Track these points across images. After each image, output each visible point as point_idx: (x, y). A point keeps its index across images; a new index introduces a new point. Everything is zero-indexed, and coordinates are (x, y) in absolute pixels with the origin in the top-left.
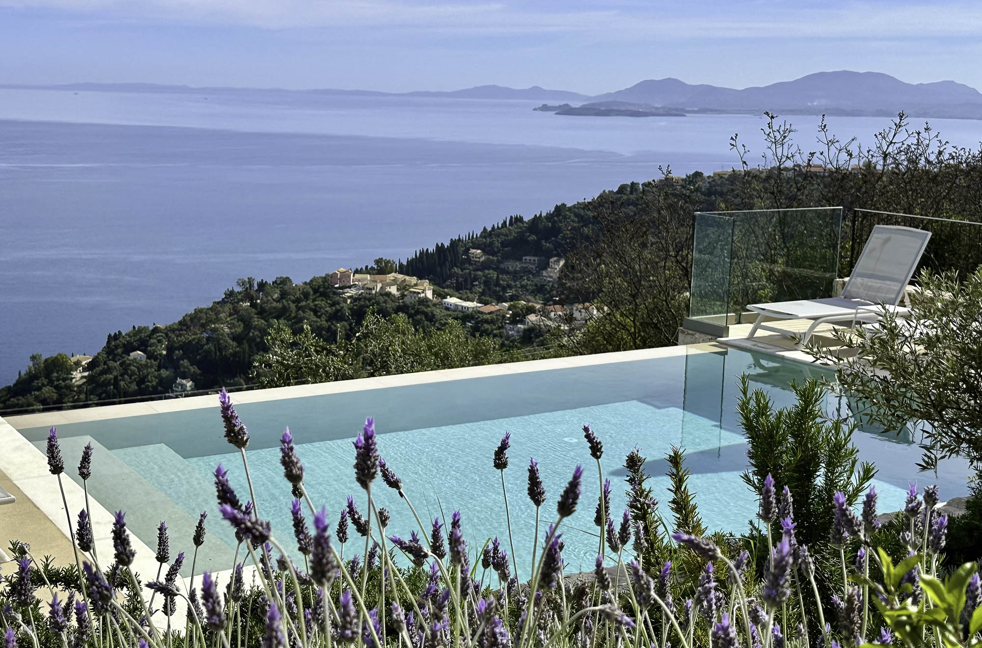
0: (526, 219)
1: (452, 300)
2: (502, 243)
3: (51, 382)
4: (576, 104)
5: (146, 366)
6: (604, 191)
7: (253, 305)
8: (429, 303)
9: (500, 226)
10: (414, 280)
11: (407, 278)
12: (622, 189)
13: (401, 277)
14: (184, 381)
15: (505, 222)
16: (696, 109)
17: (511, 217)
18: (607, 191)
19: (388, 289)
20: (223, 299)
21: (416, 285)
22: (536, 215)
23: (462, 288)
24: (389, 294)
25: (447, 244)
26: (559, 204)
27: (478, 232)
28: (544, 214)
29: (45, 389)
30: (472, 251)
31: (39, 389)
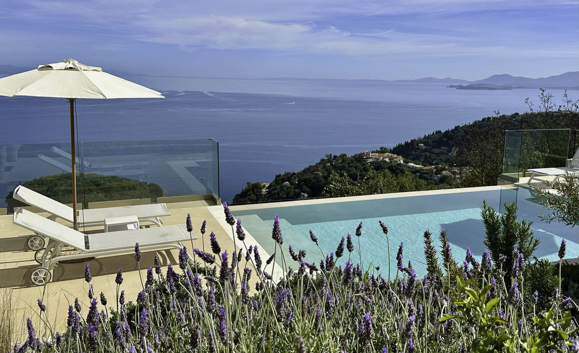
0: (442, 132)
1: (411, 164)
2: (432, 141)
3: (254, 193)
4: (465, 85)
5: (290, 188)
6: (476, 121)
7: (332, 165)
8: (402, 165)
9: (432, 134)
10: (396, 156)
11: (393, 155)
12: (484, 120)
13: (390, 154)
14: (304, 194)
15: (434, 133)
16: (516, 87)
17: (436, 131)
18: (477, 121)
19: (385, 159)
20: (320, 162)
21: (396, 158)
22: (447, 130)
23: (415, 160)
24: (385, 161)
25: (409, 141)
26: (457, 126)
27: (423, 137)
28: (450, 130)
29: (252, 196)
30: (420, 144)
31: (250, 195)
